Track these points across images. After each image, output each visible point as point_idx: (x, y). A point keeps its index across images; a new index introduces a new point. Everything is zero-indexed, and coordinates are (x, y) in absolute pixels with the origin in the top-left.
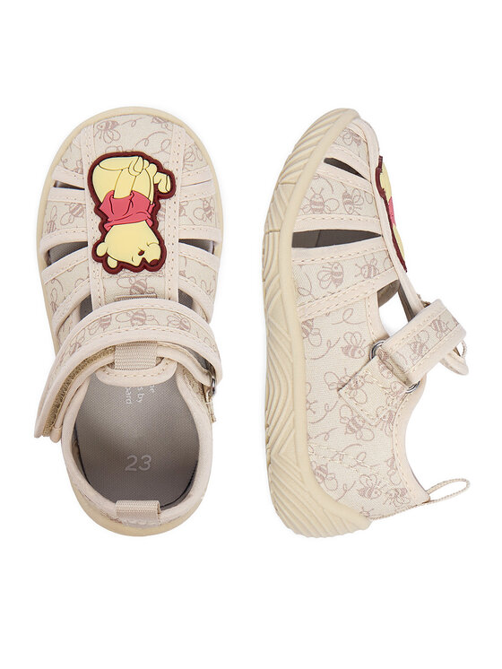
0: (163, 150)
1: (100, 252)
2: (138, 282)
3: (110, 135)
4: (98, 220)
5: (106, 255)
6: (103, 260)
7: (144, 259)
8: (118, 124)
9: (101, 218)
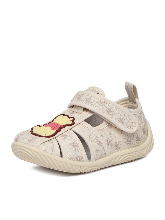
2: (71, 113)
7: (63, 116)
9: (61, 129)
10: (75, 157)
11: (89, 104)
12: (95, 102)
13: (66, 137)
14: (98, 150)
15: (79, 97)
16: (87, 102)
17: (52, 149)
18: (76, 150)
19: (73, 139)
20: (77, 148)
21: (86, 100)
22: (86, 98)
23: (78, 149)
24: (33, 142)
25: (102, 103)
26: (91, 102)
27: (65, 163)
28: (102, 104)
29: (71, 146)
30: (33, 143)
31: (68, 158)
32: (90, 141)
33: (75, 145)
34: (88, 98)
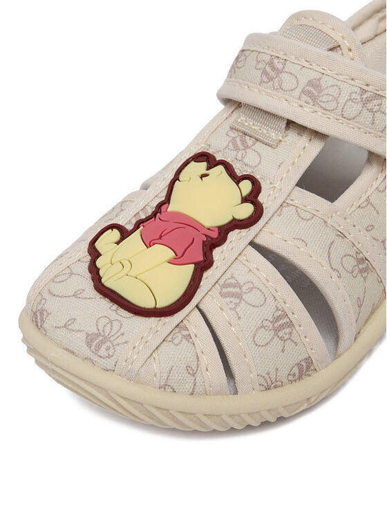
0: (71, 274)
1: (248, 210)
2: (236, 148)
3: (108, 329)
4: (217, 253)
5: (245, 200)
6: (252, 198)
7: (207, 170)
8: (88, 335)
9: (211, 251)
10: (283, 373)
11: (316, 108)
12: (342, 101)
13: (239, 296)
14: (361, 298)
15: (272, 74)
16: (308, 100)
17: (194, 375)
18: (288, 343)
19: (270, 300)
20: (290, 333)
21: (303, 92)
22: (303, 82)
23: (295, 337)
24: (111, 351)
25: (368, 100)
26: (324, 98)
27: (249, 414)
28: (370, 106)
29: (264, 336)
30: (109, 357)
31: (257, 386)
32: (335, 274)
33: (281, 324)
34: (310, 83)
